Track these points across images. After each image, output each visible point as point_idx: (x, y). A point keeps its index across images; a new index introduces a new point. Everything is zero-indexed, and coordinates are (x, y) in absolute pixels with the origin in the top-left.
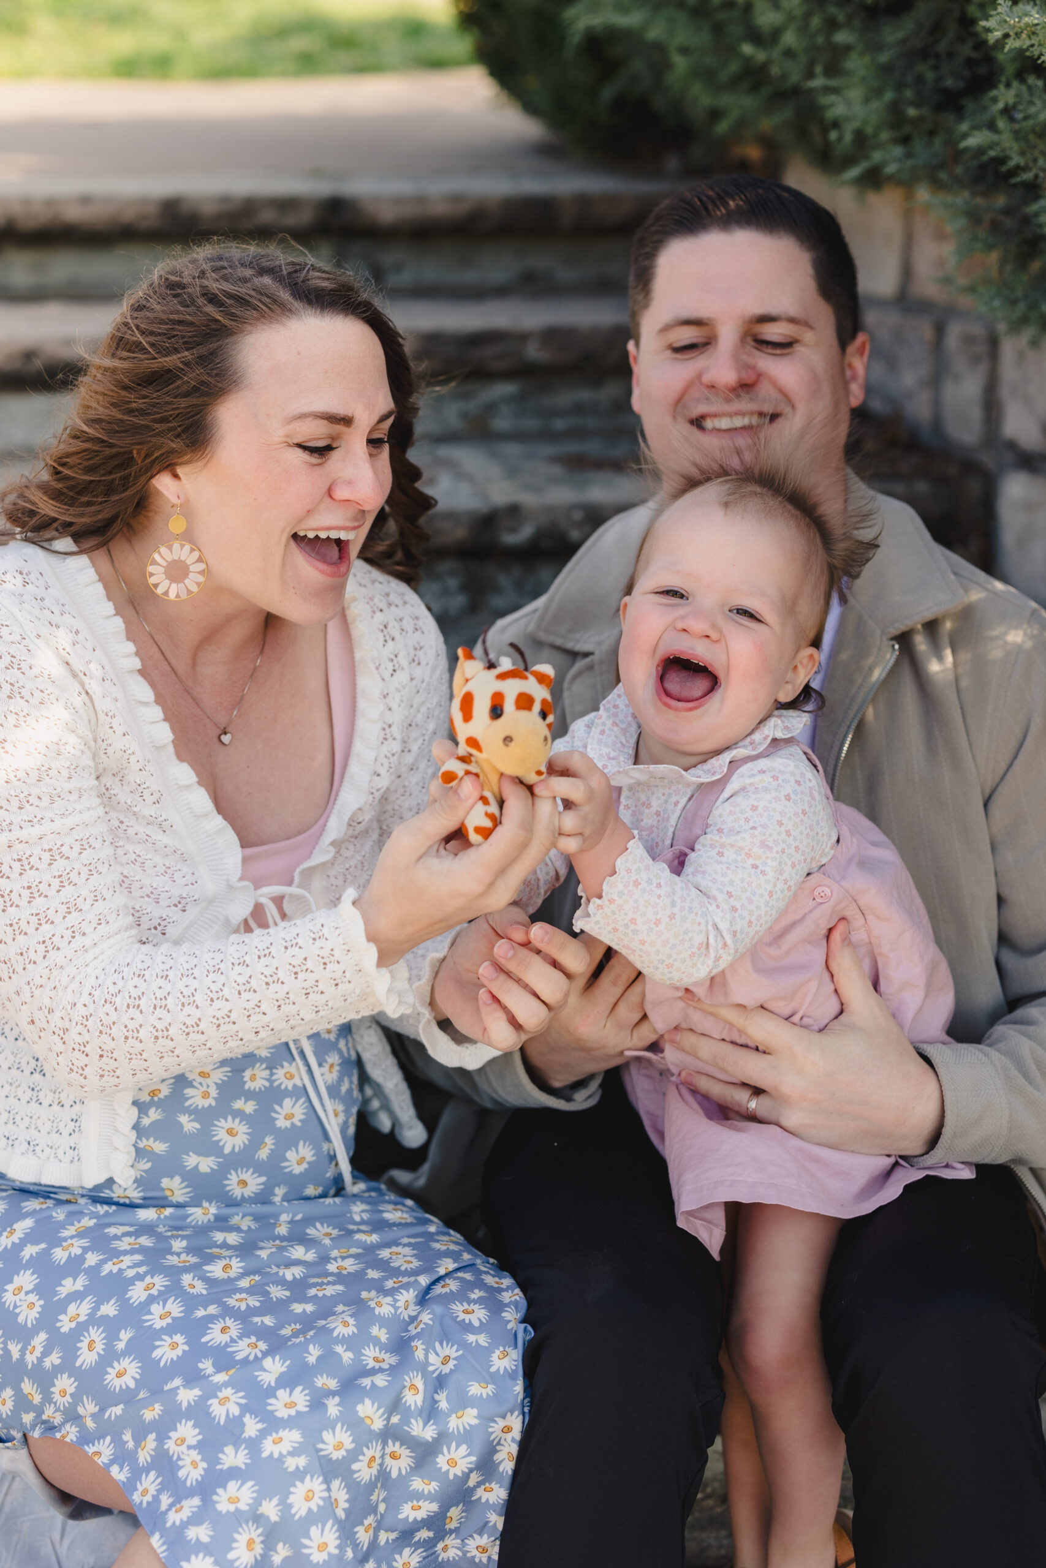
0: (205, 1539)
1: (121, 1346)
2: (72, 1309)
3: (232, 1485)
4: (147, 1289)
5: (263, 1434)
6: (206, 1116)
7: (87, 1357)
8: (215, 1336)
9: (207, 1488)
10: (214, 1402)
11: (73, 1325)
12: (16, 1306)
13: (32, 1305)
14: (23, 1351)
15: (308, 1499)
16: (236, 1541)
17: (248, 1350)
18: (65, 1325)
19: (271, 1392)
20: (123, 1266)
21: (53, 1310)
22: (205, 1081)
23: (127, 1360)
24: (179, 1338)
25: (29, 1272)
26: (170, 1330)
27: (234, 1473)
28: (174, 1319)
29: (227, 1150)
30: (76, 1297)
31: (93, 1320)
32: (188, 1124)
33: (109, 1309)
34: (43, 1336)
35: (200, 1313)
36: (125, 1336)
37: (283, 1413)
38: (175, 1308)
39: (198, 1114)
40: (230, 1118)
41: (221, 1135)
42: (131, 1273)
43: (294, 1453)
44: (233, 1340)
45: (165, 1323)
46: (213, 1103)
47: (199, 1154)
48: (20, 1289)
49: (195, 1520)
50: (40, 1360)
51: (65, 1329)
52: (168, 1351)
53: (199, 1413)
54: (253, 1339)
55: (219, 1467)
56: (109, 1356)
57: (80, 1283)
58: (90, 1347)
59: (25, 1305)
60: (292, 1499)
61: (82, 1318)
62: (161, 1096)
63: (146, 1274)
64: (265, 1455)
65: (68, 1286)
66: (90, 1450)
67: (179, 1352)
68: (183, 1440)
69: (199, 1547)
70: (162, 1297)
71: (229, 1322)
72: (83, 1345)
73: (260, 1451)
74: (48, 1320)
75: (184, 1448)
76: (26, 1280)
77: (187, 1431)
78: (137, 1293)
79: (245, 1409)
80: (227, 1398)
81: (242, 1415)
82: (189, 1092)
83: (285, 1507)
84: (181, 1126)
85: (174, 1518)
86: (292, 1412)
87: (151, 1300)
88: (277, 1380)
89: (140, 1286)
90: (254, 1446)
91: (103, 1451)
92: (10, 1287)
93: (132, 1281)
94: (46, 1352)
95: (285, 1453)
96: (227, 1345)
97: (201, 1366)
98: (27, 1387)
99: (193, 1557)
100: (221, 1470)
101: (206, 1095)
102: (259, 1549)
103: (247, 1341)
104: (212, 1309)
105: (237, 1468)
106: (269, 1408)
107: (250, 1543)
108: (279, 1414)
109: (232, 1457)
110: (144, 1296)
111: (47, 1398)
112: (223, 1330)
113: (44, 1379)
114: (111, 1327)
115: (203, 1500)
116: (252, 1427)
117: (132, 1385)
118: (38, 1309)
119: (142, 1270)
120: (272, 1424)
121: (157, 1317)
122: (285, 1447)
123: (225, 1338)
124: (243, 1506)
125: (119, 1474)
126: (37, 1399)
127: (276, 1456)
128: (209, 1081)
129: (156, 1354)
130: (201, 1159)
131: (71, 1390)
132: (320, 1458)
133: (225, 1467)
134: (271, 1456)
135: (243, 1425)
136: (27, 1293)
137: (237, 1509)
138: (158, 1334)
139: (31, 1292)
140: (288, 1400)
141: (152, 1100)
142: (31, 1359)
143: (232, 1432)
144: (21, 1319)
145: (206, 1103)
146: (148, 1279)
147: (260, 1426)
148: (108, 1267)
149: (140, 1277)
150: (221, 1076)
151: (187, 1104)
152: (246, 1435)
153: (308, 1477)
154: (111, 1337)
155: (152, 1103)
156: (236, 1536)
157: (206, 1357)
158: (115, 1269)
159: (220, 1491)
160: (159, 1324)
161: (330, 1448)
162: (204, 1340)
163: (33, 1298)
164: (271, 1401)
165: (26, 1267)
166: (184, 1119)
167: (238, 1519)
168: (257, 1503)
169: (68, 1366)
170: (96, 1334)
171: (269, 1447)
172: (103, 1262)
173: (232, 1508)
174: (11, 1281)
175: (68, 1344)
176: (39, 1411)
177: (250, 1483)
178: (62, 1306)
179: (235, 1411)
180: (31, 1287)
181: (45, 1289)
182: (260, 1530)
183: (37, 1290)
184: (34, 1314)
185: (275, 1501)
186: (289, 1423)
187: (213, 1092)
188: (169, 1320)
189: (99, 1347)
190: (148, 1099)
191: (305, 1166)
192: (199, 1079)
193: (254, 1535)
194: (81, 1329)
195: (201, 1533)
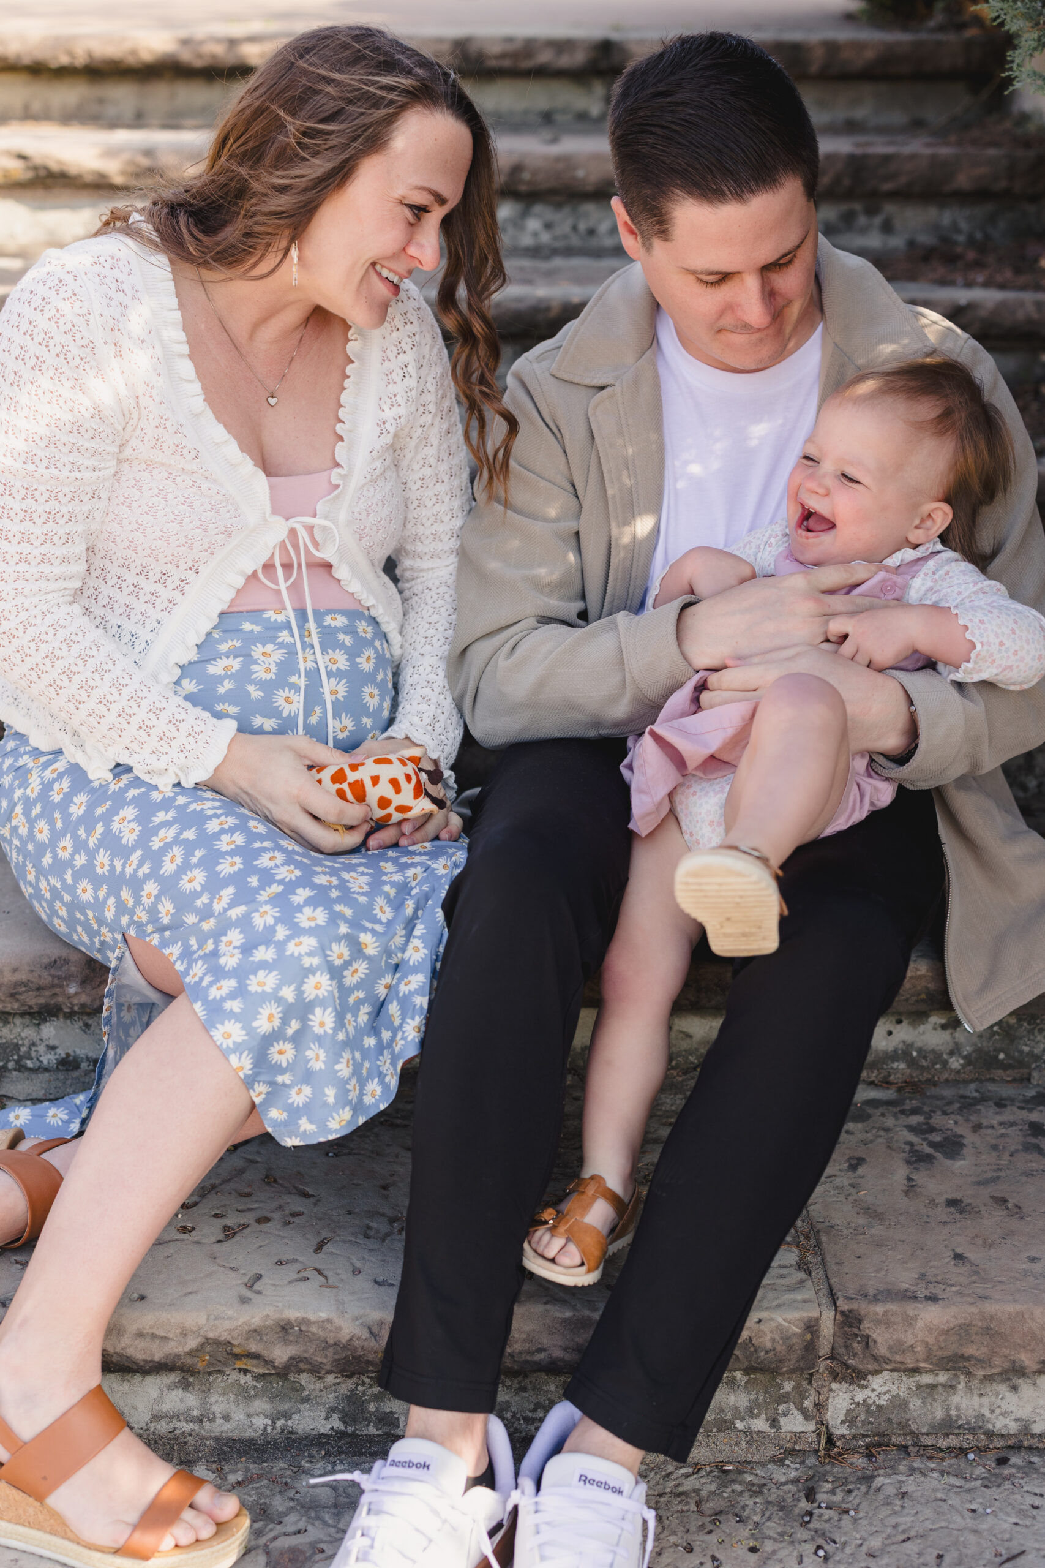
0: (237, 1010)
1: (194, 860)
2: (162, 833)
3: (261, 974)
4: (221, 824)
5: (289, 938)
6: (269, 686)
7: (168, 867)
8: (264, 861)
9: (241, 973)
10: (256, 915)
11: (162, 844)
12: (120, 832)
13: (132, 831)
14: (124, 865)
15: (317, 988)
16: (259, 1013)
17: (286, 874)
18: (156, 844)
19: (299, 908)
20: (205, 807)
21: (148, 833)
22: (267, 660)
23: (197, 870)
24: (238, 860)
25: (131, 807)
26: (232, 853)
27: (263, 965)
28: (237, 846)
29: (285, 714)
30: (166, 824)
31: (176, 841)
32: (255, 693)
33: (190, 834)
34: (139, 853)
35: (257, 845)
36: (199, 853)
37: (305, 924)
38: (239, 839)
39: (262, 685)
40: (287, 689)
41: (281, 702)
42: (210, 812)
43: (310, 954)
44: (276, 866)
45: (229, 848)
46: (274, 677)
47: (263, 716)
48: (124, 819)
49: (232, 996)
50: (135, 871)
51: (155, 847)
52: (226, 867)
53: (244, 923)
54: (292, 867)
55: (251, 959)
56: (185, 867)
57: (171, 815)
58: (172, 861)
59: (127, 830)
60: (305, 987)
61: (169, 840)
62: (233, 670)
63: (221, 815)
64: (288, 953)
65: (161, 817)
66: (166, 952)
67: (236, 868)
68: (231, 943)
69: (232, 1015)
70: (232, 831)
71: (277, 854)
72: (167, 859)
73: (284, 950)
74: (143, 841)
75: (231, 948)
76: (129, 812)
77: (235, 937)
78: (213, 826)
79: (278, 920)
80: (266, 912)
81: (276, 924)
82: (254, 667)
83: (300, 993)
84: (249, 694)
85: (214, 993)
86: (313, 924)
87: (223, 831)
88: (305, 901)
89: (216, 821)
90: (281, 946)
91: (174, 951)
92: (116, 818)
93: (210, 818)
94: (140, 865)
95: (303, 953)
96: (271, 868)
97: (249, 880)
98: (125, 894)
99: (227, 1022)
100: (253, 962)
101: (268, 671)
102: (277, 1023)
103: (287, 868)
104: (267, 844)
105: (266, 962)
106: (296, 920)
107: (270, 1017)
108: (302, 925)
109: (263, 954)
110: (217, 828)
111: (138, 901)
112: (271, 859)
113: (136, 885)
114: (189, 847)
115: (239, 982)
116: (281, 932)
117: (199, 888)
118: (137, 833)
119: (219, 812)
120: (297, 931)
121: (224, 843)
122: (303, 949)
123: (272, 864)
124: (268, 989)
125: (180, 967)
126: (130, 903)
127: (296, 954)
128: (270, 660)
129: (219, 868)
130: (265, 720)
131: (155, 892)
132: (328, 962)
133: (257, 959)
134: (292, 955)
135: (275, 931)
136: (129, 822)
137: (263, 991)
138: (223, 855)
139: (133, 820)
140: (311, 915)
141: (226, 674)
142: (129, 870)
143: (266, 937)
144: (124, 841)
145: (268, 677)
146: (223, 818)
147: (288, 933)
148: (194, 807)
149: (217, 816)
150: (279, 656)
151: (253, 677)
152: (276, 939)
153: (319, 973)
154: (188, 854)
155: (226, 676)
156: (260, 1010)
157: (254, 874)
158: (198, 808)
159: (252, 977)
160: (225, 848)
161: (335, 956)
162: (255, 863)
163: (133, 825)
164: (298, 915)
165: (129, 804)
166: (251, 688)
167: (264, 998)
168: (278, 988)
169: (154, 875)
170: (177, 852)
171: (291, 948)
172: (190, 803)
173: (259, 990)
174: (118, 814)
175: (156, 858)
176: (132, 913)
177: (275, 973)
178: (155, 831)
179: (271, 921)
180: (133, 817)
181: (143, 819)
182: (280, 1009)
183: (138, 819)
184: (134, 837)
185: (292, 987)
186: (310, 932)
187: (274, 668)
188: (233, 847)
189: (179, 860)
190: (223, 673)
191: (347, 733)
192: (262, 658)
193: (274, 1012)
194: (168, 846)
195: (235, 1005)
